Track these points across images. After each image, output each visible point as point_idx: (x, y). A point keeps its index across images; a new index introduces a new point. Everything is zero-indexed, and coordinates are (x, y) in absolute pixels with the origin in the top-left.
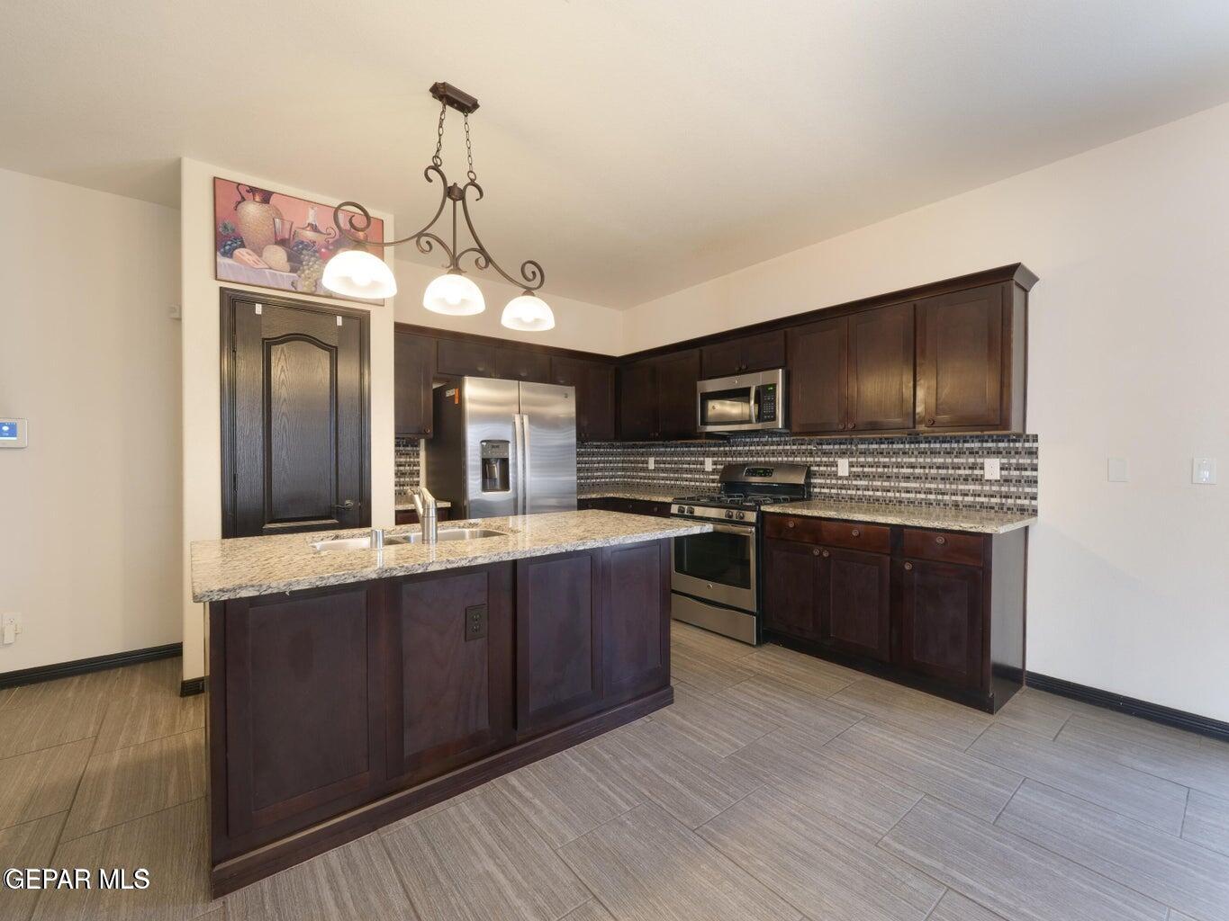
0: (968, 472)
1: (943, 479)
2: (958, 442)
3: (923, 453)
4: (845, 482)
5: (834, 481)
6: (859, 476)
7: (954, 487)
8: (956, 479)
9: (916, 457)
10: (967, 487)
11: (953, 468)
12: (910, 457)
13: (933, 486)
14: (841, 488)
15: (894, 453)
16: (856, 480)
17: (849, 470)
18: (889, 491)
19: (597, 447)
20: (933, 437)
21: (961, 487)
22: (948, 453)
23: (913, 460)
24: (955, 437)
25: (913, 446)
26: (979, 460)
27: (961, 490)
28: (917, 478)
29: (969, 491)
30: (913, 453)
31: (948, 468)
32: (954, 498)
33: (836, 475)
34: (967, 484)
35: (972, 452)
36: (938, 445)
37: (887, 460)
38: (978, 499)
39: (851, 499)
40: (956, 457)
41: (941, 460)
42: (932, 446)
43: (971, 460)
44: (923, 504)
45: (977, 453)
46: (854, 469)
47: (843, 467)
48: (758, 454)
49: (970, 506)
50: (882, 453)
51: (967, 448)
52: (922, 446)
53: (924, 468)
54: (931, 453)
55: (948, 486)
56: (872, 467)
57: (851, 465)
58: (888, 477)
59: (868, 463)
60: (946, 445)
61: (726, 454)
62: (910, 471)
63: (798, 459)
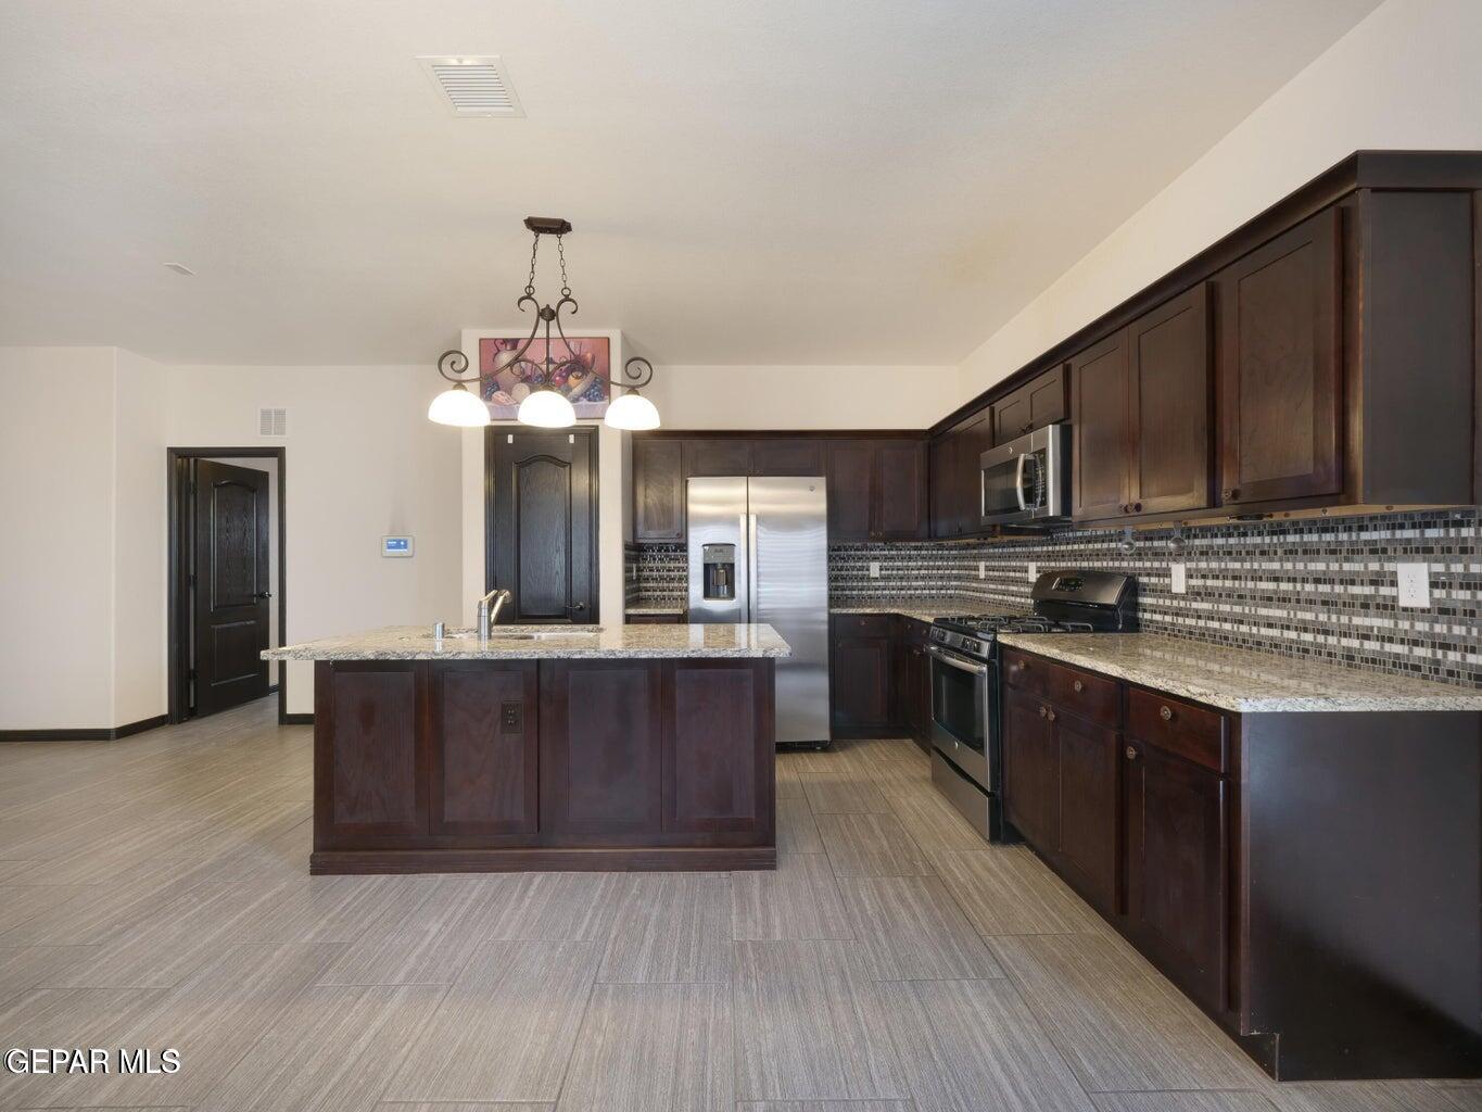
0: (1368, 590)
1: (1325, 603)
2: (1349, 529)
3: (1291, 552)
4: (1182, 604)
5: (1168, 602)
6: (1199, 594)
7: (1344, 619)
8: (1349, 605)
9: (1281, 560)
10: (1367, 622)
11: (1341, 582)
12: (1272, 560)
13: (1309, 616)
14: (1177, 615)
15: (1248, 553)
16: (1196, 600)
17: (1187, 582)
18: (1241, 622)
19: (916, 548)
20: (1306, 522)
21: (1357, 621)
22: (1333, 552)
23: (1276, 566)
24: (1343, 520)
25: (1275, 539)
26: (1389, 567)
27: (1357, 627)
28: (1284, 600)
29: (1372, 628)
30: (1275, 553)
31: (1332, 582)
32: (1345, 642)
33: (1169, 591)
34: (1366, 616)
35: (1376, 550)
36: (1315, 537)
37: (1237, 565)
38: (1388, 647)
39: (1191, 633)
40: (1347, 560)
41: (1321, 566)
42: (1306, 538)
43: (1374, 566)
44: (1294, 652)
45: (1384, 551)
46: (1194, 582)
47: (1178, 580)
48: (1081, 555)
49: (1374, 661)
50: (1230, 553)
51: (1366, 542)
52: (1291, 538)
53: (1294, 580)
54: (1305, 552)
55: (1334, 618)
56: (1218, 578)
57: (1189, 576)
58: (1240, 597)
59: (1211, 570)
60: (1329, 537)
61: (1049, 557)
62: (1271, 586)
63: (1125, 564)
